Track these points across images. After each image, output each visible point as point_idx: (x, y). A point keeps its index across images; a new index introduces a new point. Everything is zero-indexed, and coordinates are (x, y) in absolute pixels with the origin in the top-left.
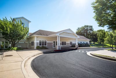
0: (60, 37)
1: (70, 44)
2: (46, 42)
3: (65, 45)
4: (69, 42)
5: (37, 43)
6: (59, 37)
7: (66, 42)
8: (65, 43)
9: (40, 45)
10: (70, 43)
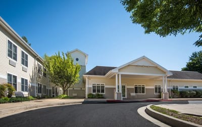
0: (122, 75)
1: (156, 91)
2: (104, 87)
3: (143, 92)
4: (154, 87)
5: (89, 88)
6: (120, 76)
7: (146, 87)
8: (143, 88)
9: (94, 91)
10: (156, 88)
